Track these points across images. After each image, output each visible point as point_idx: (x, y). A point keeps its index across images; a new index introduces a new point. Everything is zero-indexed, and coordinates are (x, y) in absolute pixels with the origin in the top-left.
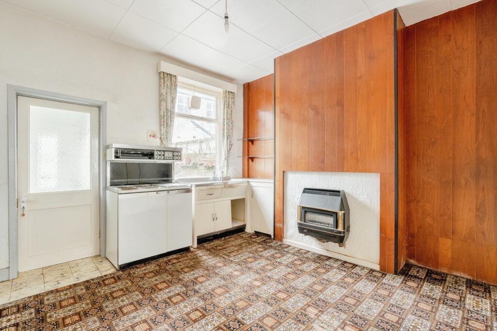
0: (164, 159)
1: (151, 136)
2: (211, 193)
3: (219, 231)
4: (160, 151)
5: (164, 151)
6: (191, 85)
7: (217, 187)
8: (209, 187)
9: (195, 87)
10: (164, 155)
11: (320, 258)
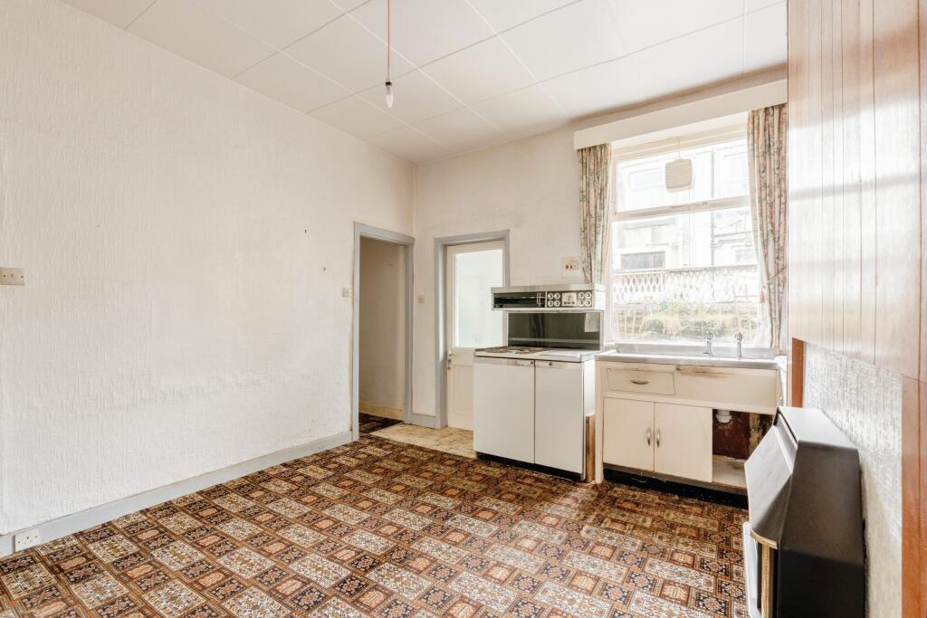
0: (561, 306)
1: (567, 267)
2: (642, 380)
3: (666, 476)
4: (554, 293)
5: (561, 293)
6: (669, 140)
7: (652, 367)
8: (635, 366)
9: (678, 139)
10: (560, 300)
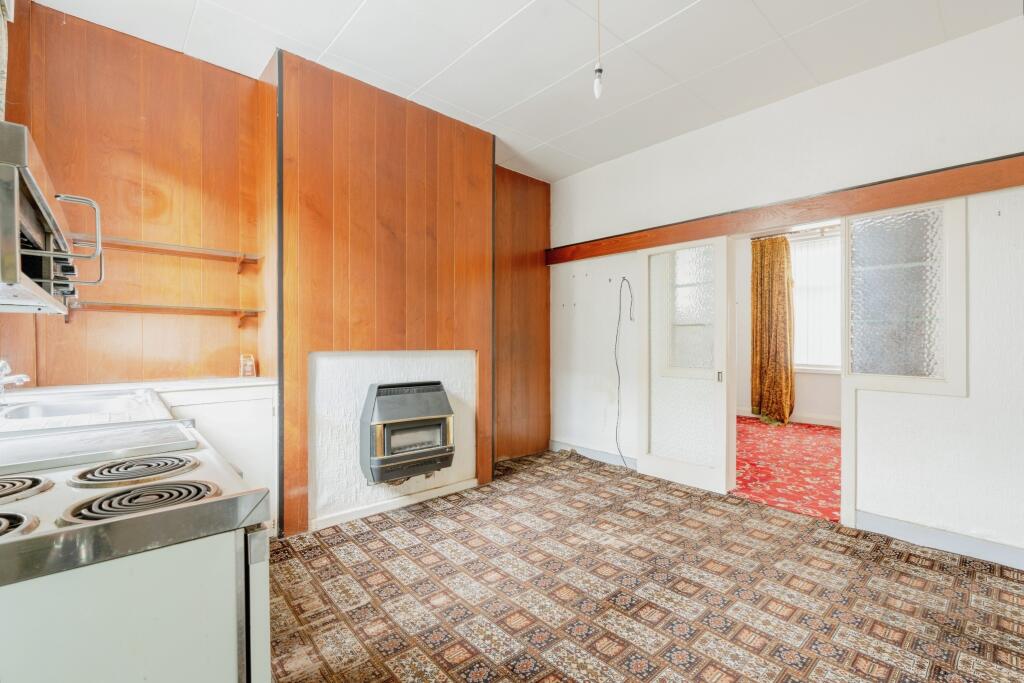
11: (423, 509)
